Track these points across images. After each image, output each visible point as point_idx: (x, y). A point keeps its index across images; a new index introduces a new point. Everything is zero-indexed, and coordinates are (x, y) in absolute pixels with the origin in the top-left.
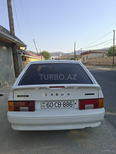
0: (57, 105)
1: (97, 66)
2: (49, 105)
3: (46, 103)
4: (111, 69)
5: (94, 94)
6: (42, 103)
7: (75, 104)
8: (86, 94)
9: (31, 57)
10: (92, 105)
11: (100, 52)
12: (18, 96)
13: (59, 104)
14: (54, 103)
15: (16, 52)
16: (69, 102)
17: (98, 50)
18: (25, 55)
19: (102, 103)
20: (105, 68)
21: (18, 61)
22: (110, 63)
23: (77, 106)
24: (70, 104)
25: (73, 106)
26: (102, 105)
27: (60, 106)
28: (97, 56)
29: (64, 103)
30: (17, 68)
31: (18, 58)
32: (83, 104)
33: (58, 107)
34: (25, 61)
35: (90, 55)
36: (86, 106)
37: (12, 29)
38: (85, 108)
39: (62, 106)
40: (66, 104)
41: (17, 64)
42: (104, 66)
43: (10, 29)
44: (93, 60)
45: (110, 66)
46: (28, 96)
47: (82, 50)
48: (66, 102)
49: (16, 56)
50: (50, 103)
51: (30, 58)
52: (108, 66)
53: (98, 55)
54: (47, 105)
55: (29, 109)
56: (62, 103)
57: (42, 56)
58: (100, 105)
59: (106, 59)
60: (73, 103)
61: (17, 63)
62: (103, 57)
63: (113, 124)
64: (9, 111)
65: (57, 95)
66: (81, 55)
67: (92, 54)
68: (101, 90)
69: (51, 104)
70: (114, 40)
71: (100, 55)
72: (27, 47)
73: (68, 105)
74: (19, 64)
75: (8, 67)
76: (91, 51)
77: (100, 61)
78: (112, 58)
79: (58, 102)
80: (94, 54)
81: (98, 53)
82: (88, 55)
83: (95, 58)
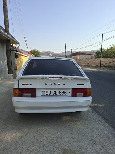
0: (54, 93)
1: (86, 67)
2: (48, 92)
3: (45, 91)
4: (98, 70)
5: (84, 85)
6: (42, 91)
7: (69, 92)
8: (77, 85)
9: (23, 54)
10: (82, 94)
11: (89, 53)
12: (23, 84)
13: (56, 92)
14: (52, 91)
15: (9, 49)
16: (64, 91)
17: (87, 52)
18: (18, 53)
19: (90, 92)
20: (92, 69)
21: (12, 58)
22: (97, 64)
23: (70, 94)
24: (65, 93)
25: (67, 94)
26: (89, 94)
27: (56, 94)
28: (86, 58)
29: (60, 92)
30: (10, 64)
31: (12, 54)
32: (75, 93)
33: (55, 95)
34: (17, 58)
35: (79, 56)
36: (78, 94)
37: (6, 26)
38: (77, 96)
39: (58, 94)
40: (62, 93)
41: (10, 61)
42: (92, 67)
43: (5, 25)
44: (82, 61)
45: (98, 67)
46: (31, 85)
47: (72, 51)
48: (62, 91)
49: (10, 53)
50: (48, 91)
51: (21, 56)
52: (96, 67)
53: (87, 56)
54: (46, 93)
55: (31, 95)
56: (58, 91)
57: (33, 55)
58: (88, 94)
59: (94, 60)
60: (67, 92)
61: (10, 59)
62: (92, 58)
63: (98, 113)
64: (14, 97)
65: (55, 84)
66: (71, 56)
67: (81, 55)
68: (89, 82)
69: (50, 92)
70: (102, 43)
71: (89, 56)
72: (20, 44)
73: (63, 93)
74: (12, 61)
75: (1, 63)
76: (80, 52)
77: (89, 62)
78: (100, 59)
79: (55, 91)
80: (84, 56)
81: (87, 54)
82: (78, 56)
83: (84, 60)
